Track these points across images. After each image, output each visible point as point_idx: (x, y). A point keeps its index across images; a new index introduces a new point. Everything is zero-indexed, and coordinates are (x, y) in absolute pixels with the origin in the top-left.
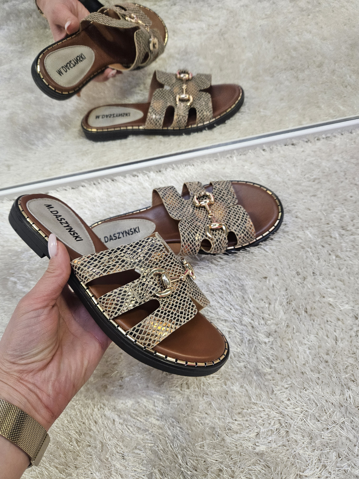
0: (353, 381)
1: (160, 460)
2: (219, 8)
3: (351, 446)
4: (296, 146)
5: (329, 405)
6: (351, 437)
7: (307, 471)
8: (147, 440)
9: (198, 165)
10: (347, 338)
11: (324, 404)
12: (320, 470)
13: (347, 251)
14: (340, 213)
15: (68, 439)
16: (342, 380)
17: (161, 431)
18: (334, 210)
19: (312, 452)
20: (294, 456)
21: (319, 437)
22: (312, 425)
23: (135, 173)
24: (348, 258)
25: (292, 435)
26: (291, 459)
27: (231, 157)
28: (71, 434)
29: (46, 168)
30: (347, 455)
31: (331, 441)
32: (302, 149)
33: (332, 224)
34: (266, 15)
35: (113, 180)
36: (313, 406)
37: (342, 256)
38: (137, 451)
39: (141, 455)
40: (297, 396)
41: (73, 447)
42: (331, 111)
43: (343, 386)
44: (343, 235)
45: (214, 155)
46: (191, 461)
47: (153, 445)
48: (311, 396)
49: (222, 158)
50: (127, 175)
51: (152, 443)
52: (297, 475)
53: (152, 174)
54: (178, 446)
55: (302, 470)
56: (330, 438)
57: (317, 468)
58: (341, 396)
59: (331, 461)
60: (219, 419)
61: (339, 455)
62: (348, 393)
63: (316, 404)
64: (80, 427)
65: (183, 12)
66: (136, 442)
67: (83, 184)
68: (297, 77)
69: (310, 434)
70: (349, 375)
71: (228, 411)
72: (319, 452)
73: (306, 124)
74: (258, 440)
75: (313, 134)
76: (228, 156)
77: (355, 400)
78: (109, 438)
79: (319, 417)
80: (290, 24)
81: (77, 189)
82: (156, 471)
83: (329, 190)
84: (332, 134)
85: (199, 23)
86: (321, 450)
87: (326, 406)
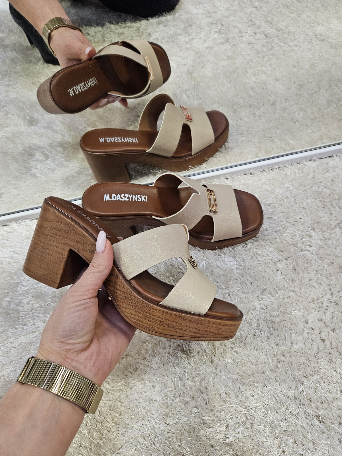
0: (306, 377)
3: (304, 433)
4: (253, 175)
5: (286, 398)
6: (305, 425)
11: (282, 397)
14: (291, 233)
16: (296, 377)
18: (286, 230)
19: (273, 440)
20: (258, 445)
21: (278, 427)
22: (272, 416)
25: (256, 427)
26: (256, 447)
30: (302, 441)
31: (288, 430)
32: (259, 178)
34: (227, 56)
36: (272, 400)
40: (260, 393)
42: (283, 145)
43: (297, 381)
48: (271, 391)
56: (288, 427)
57: (278, 454)
58: (295, 391)
59: (288, 447)
61: (295, 441)
62: (301, 388)
63: (275, 398)
68: (254, 114)
69: (271, 425)
70: (301, 372)
72: (279, 440)
73: (262, 157)
74: (228, 433)
75: (268, 165)
77: (307, 394)
79: (278, 409)
80: (248, 65)
83: (282, 213)
84: (284, 165)
86: (281, 438)
87: (284, 399)
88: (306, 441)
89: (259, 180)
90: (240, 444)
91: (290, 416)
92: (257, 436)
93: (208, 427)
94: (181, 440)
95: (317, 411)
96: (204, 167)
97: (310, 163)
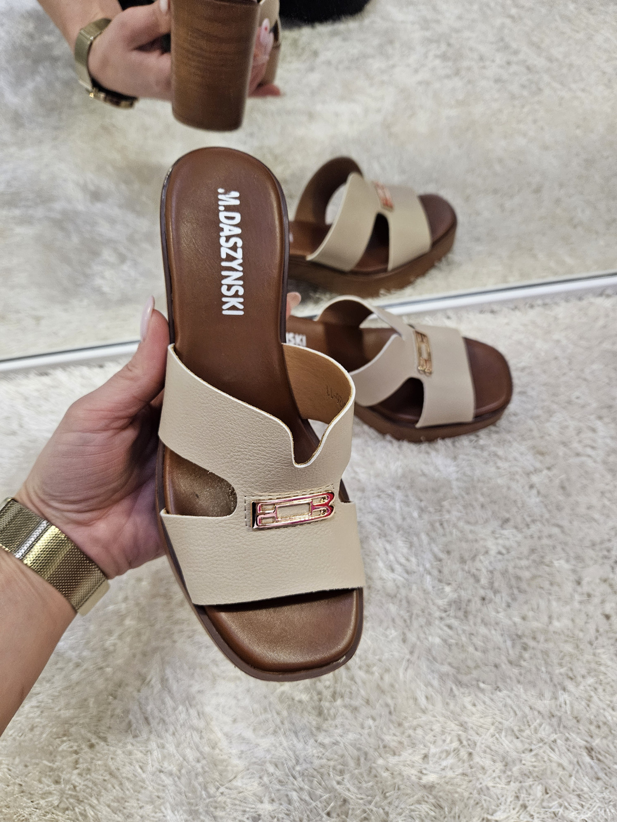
3: (564, 777)
5: (534, 714)
7: (498, 813)
11: (526, 711)
12: (518, 812)
14: (560, 423)
16: (555, 677)
18: (551, 416)
19: (506, 785)
20: (480, 791)
21: (517, 762)
22: (507, 744)
25: (477, 759)
26: (475, 795)
30: (559, 790)
31: (535, 769)
36: (509, 715)
48: (508, 699)
52: (483, 819)
55: (491, 811)
56: (535, 764)
57: (514, 809)
58: (552, 701)
59: (534, 799)
61: (546, 790)
62: (563, 697)
63: (515, 711)
69: (504, 758)
70: (565, 669)
72: (517, 785)
74: (426, 766)
75: (525, 299)
77: (572, 708)
83: (544, 385)
84: (552, 300)
86: (521, 782)
88: (566, 790)
89: (508, 324)
90: (449, 787)
91: (540, 744)
92: (480, 776)
93: (392, 753)
94: (342, 772)
95: (589, 739)
96: (408, 294)
97: (600, 301)
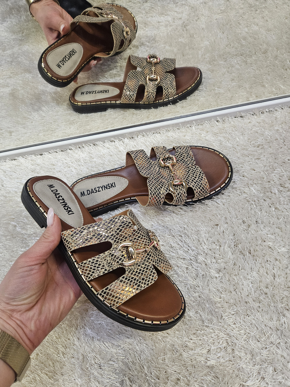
0: (288, 310)
1: (130, 370)
2: (183, 4)
3: (285, 363)
4: (244, 118)
5: (267, 329)
6: (285, 355)
7: (249, 382)
8: (120, 353)
9: (163, 133)
10: (283, 275)
12: (260, 381)
13: (284, 204)
14: (279, 174)
15: (56, 351)
16: (279, 309)
17: (130, 347)
18: (274, 170)
19: (253, 367)
20: (239, 370)
21: (259, 354)
22: (253, 344)
23: (112, 139)
24: (285, 210)
26: (236, 372)
27: (191, 127)
28: (59, 347)
29: (40, 134)
30: (282, 370)
32: (249, 121)
33: (272, 182)
34: (221, 10)
35: (94, 145)
36: (254, 329)
37: (280, 209)
38: (111, 362)
39: (115, 366)
40: (242, 321)
41: (60, 358)
44: (281, 191)
45: (177, 124)
46: (155, 371)
47: (124, 358)
48: (253, 321)
49: (184, 127)
50: (106, 141)
51: (124, 357)
52: (241, 385)
53: (126, 140)
54: (144, 359)
55: (245, 381)
56: (268, 355)
57: (257, 379)
59: (268, 374)
60: (178, 338)
61: (275, 369)
62: (283, 320)
64: (66, 342)
65: (153, 8)
66: (110, 355)
67: (70, 147)
68: (246, 62)
69: (251, 352)
70: (284, 304)
71: (185, 331)
73: (253, 100)
75: (258, 108)
76: (188, 125)
77: (289, 326)
78: (89, 351)
79: (259, 338)
80: (241, 18)
81: (65, 152)
82: (127, 379)
83: (270, 154)
84: (274, 108)
85: (166, 17)
87: (265, 329)
90: (221, 368)
91: (271, 345)
92: (238, 362)
